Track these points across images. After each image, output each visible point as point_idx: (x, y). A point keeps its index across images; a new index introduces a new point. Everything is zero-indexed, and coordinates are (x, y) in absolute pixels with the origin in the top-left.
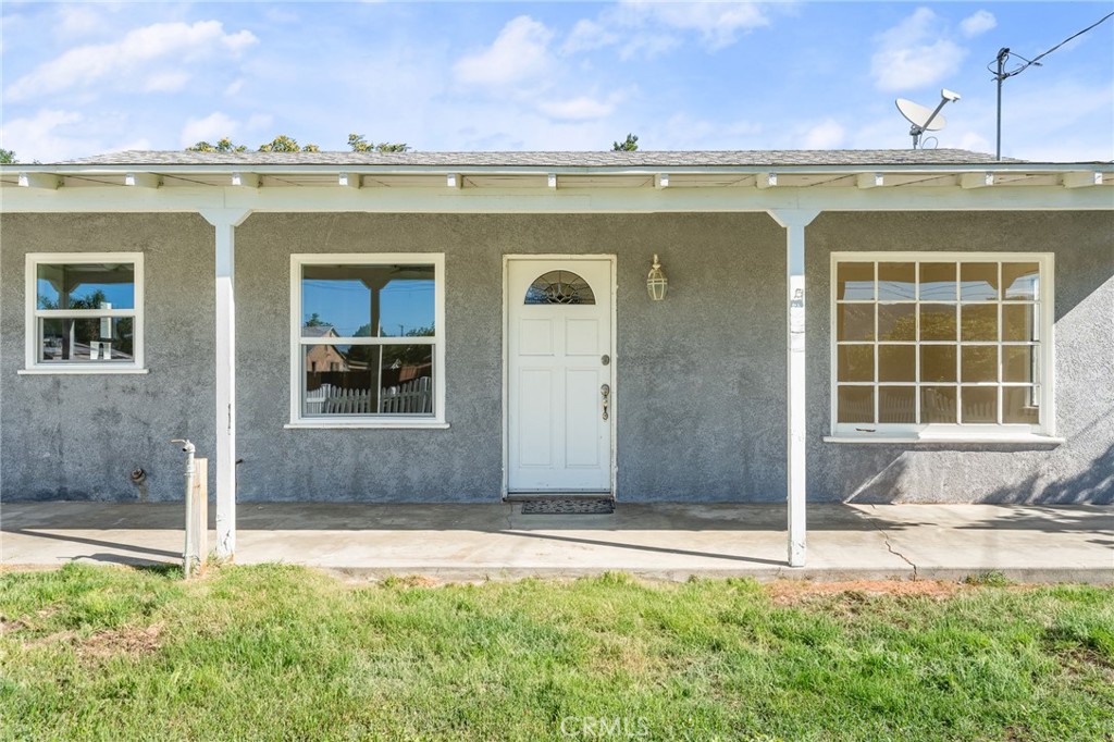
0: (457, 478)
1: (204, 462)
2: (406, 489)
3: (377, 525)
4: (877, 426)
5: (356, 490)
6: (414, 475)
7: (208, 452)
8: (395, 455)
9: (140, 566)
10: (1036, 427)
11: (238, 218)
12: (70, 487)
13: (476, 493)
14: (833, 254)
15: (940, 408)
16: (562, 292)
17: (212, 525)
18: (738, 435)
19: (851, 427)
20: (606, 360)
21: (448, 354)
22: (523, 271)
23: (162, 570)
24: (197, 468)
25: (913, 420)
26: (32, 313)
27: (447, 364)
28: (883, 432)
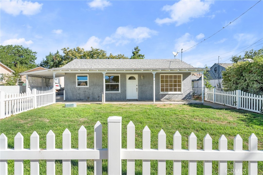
0: (122, 98)
2: (116, 99)
6: (117, 97)
8: (115, 95)
10: (181, 92)
12: (81, 99)
15: (171, 90)
16: (132, 78)
19: (162, 92)
20: (137, 85)
22: (128, 76)
24: (103, 95)
25: (168, 91)
26: (77, 81)
27: (121, 86)
28: (165, 93)
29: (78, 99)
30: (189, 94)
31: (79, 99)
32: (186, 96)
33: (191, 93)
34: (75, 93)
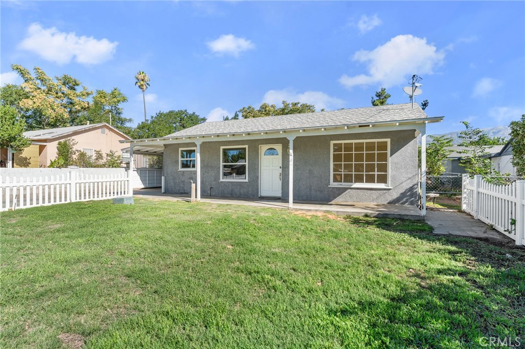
0: (250, 192)
1: (194, 184)
2: (240, 194)
3: (230, 199)
4: (343, 183)
5: (232, 194)
6: (242, 191)
7: (196, 183)
8: (239, 187)
9: (186, 201)
10: (386, 184)
11: (200, 143)
12: (186, 192)
13: (253, 196)
14: (331, 142)
15: (359, 179)
16: (271, 151)
17: (196, 197)
18: (308, 185)
19: (336, 183)
20: (280, 168)
21: (248, 167)
22: (264, 148)
23: (188, 202)
24: (193, 185)
25: (352, 182)
26: (180, 159)
27: (248, 168)
28: (344, 185)
29: (181, 191)
30: (409, 191)
31: (183, 192)
32: (401, 194)
33: (416, 186)
34: (177, 181)
